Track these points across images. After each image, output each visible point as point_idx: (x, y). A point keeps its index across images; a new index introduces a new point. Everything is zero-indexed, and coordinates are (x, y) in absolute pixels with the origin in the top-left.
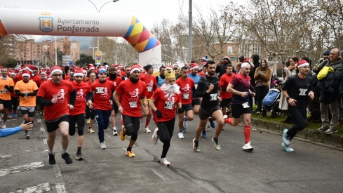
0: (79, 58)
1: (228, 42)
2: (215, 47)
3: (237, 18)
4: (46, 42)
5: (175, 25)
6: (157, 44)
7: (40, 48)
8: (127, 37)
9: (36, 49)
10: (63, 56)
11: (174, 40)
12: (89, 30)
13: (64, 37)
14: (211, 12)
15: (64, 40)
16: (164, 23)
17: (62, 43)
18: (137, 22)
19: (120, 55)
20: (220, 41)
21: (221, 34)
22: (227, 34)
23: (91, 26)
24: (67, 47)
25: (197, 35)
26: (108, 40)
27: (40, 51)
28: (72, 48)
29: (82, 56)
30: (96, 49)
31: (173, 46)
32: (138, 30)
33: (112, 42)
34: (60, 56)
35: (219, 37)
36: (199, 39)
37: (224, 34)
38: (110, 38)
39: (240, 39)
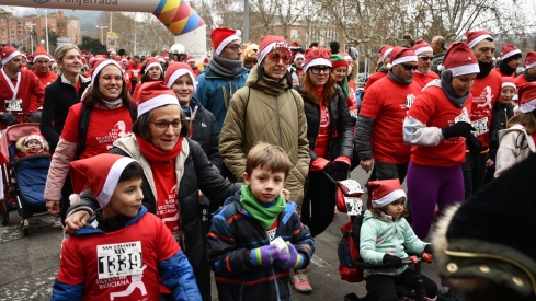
0: (80, 42)
1: (295, 24)
2: (275, 30)
4: (30, 17)
6: (201, 24)
7: (21, 25)
8: (158, 13)
9: (15, 27)
10: (58, 39)
11: (216, 18)
12: (102, 1)
13: (57, 10)
15: (58, 16)
17: (54, 20)
19: (141, 37)
20: (282, 21)
21: (285, 13)
22: (294, 13)
24: (62, 25)
25: (252, 14)
26: (123, 18)
27: (21, 30)
28: (69, 26)
29: (85, 39)
30: (108, 30)
32: (173, 4)
33: (130, 21)
34: (53, 40)
35: (281, 17)
36: (253, 18)
37: (289, 12)
38: (126, 14)
39: (308, 20)
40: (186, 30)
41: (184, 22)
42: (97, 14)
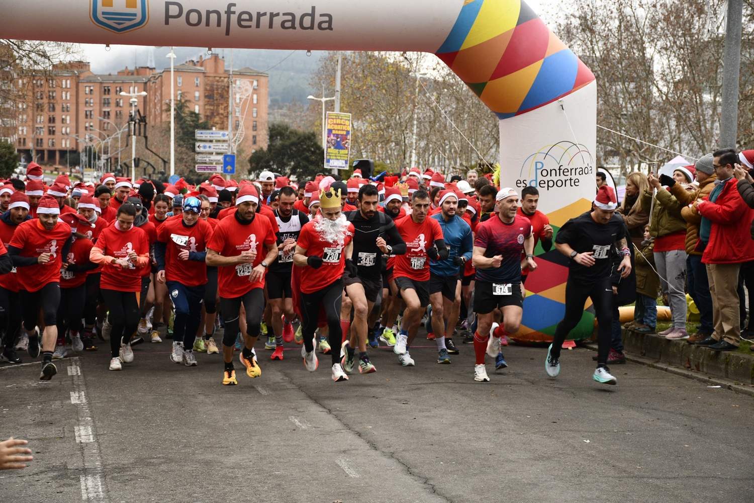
0: (264, 143)
4: (137, 74)
6: (580, 82)
7: (112, 97)
8: (450, 50)
9: (95, 100)
10: (199, 134)
11: (664, 63)
12: (291, 21)
13: (203, 52)
15: (209, 68)
17: (199, 80)
23: (297, 5)
24: (218, 94)
27: (112, 109)
29: (275, 132)
30: (330, 105)
31: (660, 89)
32: (496, 22)
33: (401, 75)
34: (189, 134)
38: (393, 57)
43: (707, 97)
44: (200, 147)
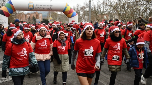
0: (42, 20)
1: (105, 14)
2: (99, 16)
3: (109, 4)
4: (29, 14)
5: (82, 7)
6: (76, 15)
8: (64, 11)
9: (24, 16)
10: (36, 20)
11: (81, 13)
12: (48, 9)
13: (36, 12)
14: (98, 1)
15: (36, 13)
16: (78, 6)
17: (35, 14)
18: (68, 5)
19: (59, 19)
22: (105, 10)
23: (49, 7)
24: (37, 16)
25: (92, 11)
26: (54, 13)
27: (26, 17)
28: (39, 16)
29: (43, 19)
30: (50, 17)
31: (81, 15)
32: (68, 9)
33: (56, 14)
34: (35, 20)
35: (101, 12)
36: (92, 12)
37: (103, 10)
38: (55, 12)
39: (109, 13)
40: (72, 16)
41: (72, 14)
42: (47, 12)
43: (85, 16)
44: (36, 21)
